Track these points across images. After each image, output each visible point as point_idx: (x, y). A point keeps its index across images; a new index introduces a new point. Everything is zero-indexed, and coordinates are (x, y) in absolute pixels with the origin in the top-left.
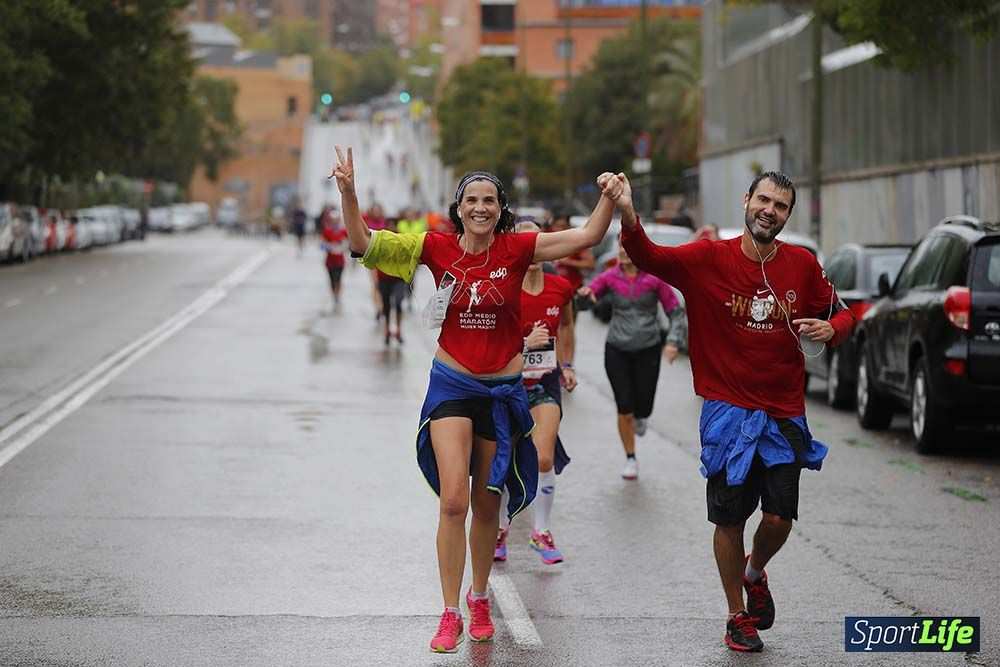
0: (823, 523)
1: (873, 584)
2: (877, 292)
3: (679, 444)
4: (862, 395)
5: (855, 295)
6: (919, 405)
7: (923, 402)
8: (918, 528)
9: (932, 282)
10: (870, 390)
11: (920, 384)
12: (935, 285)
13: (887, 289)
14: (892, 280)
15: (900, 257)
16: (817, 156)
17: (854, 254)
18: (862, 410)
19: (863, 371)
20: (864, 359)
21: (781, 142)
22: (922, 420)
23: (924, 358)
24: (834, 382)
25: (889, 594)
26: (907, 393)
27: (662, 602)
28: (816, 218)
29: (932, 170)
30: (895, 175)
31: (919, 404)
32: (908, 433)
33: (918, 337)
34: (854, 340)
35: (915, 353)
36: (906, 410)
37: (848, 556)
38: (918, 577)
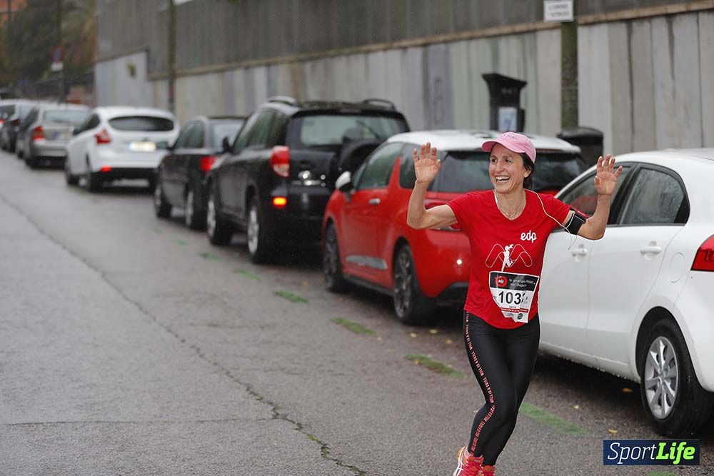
0: (192, 325)
1: (237, 381)
2: (220, 149)
3: (84, 260)
4: (211, 221)
5: (204, 151)
6: (254, 228)
7: (256, 227)
8: (263, 328)
9: (261, 142)
10: (217, 218)
11: (253, 216)
12: (263, 146)
13: (228, 148)
14: (231, 141)
15: (237, 126)
16: (172, 59)
17: (202, 123)
18: (211, 232)
19: (211, 205)
20: (212, 197)
21: (147, 51)
22: (255, 240)
23: (257, 197)
24: (190, 211)
25: (251, 390)
26: (244, 220)
27: (74, 405)
28: (172, 100)
29: (247, 68)
30: (221, 71)
31: (253, 230)
32: (244, 248)
33: (252, 182)
34: (205, 182)
35: (250, 192)
36: (243, 231)
37: (215, 355)
38: (270, 372)
